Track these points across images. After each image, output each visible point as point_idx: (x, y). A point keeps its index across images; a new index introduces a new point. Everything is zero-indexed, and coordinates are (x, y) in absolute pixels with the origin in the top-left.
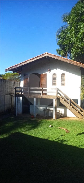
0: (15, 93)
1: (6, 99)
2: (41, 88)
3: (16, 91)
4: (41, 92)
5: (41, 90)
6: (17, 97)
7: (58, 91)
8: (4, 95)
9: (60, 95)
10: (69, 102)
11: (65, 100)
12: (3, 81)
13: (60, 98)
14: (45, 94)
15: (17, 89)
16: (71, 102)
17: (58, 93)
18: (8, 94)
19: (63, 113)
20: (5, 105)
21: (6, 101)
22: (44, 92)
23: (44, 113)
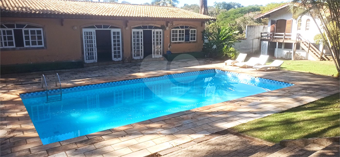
0: (261, 38)
1: (254, 43)
2: (283, 34)
3: (262, 36)
4: (283, 37)
5: (282, 35)
6: (262, 42)
7: (299, 36)
8: (253, 40)
9: (301, 40)
10: (308, 46)
11: (305, 45)
12: (253, 27)
13: (300, 42)
14: (289, 39)
15: (262, 35)
16: (310, 46)
17: (299, 38)
18: (256, 38)
19: (304, 56)
20: (253, 48)
21: (254, 45)
22: (286, 37)
23: (286, 56)
